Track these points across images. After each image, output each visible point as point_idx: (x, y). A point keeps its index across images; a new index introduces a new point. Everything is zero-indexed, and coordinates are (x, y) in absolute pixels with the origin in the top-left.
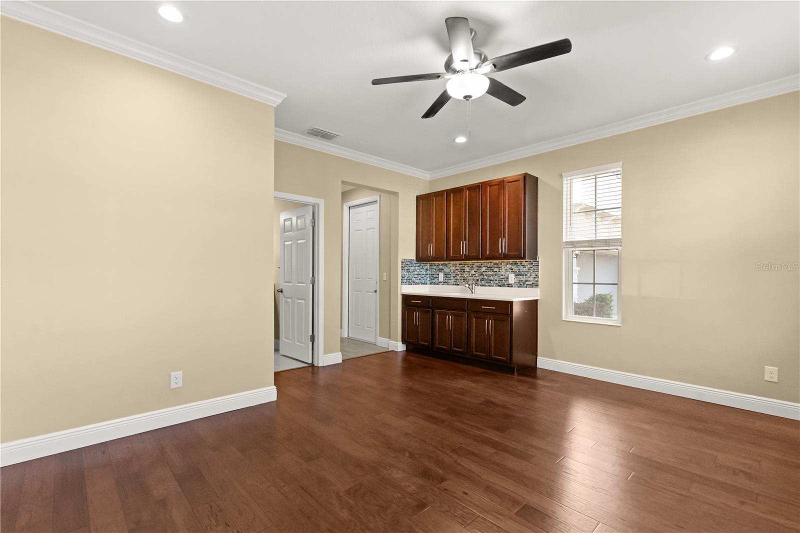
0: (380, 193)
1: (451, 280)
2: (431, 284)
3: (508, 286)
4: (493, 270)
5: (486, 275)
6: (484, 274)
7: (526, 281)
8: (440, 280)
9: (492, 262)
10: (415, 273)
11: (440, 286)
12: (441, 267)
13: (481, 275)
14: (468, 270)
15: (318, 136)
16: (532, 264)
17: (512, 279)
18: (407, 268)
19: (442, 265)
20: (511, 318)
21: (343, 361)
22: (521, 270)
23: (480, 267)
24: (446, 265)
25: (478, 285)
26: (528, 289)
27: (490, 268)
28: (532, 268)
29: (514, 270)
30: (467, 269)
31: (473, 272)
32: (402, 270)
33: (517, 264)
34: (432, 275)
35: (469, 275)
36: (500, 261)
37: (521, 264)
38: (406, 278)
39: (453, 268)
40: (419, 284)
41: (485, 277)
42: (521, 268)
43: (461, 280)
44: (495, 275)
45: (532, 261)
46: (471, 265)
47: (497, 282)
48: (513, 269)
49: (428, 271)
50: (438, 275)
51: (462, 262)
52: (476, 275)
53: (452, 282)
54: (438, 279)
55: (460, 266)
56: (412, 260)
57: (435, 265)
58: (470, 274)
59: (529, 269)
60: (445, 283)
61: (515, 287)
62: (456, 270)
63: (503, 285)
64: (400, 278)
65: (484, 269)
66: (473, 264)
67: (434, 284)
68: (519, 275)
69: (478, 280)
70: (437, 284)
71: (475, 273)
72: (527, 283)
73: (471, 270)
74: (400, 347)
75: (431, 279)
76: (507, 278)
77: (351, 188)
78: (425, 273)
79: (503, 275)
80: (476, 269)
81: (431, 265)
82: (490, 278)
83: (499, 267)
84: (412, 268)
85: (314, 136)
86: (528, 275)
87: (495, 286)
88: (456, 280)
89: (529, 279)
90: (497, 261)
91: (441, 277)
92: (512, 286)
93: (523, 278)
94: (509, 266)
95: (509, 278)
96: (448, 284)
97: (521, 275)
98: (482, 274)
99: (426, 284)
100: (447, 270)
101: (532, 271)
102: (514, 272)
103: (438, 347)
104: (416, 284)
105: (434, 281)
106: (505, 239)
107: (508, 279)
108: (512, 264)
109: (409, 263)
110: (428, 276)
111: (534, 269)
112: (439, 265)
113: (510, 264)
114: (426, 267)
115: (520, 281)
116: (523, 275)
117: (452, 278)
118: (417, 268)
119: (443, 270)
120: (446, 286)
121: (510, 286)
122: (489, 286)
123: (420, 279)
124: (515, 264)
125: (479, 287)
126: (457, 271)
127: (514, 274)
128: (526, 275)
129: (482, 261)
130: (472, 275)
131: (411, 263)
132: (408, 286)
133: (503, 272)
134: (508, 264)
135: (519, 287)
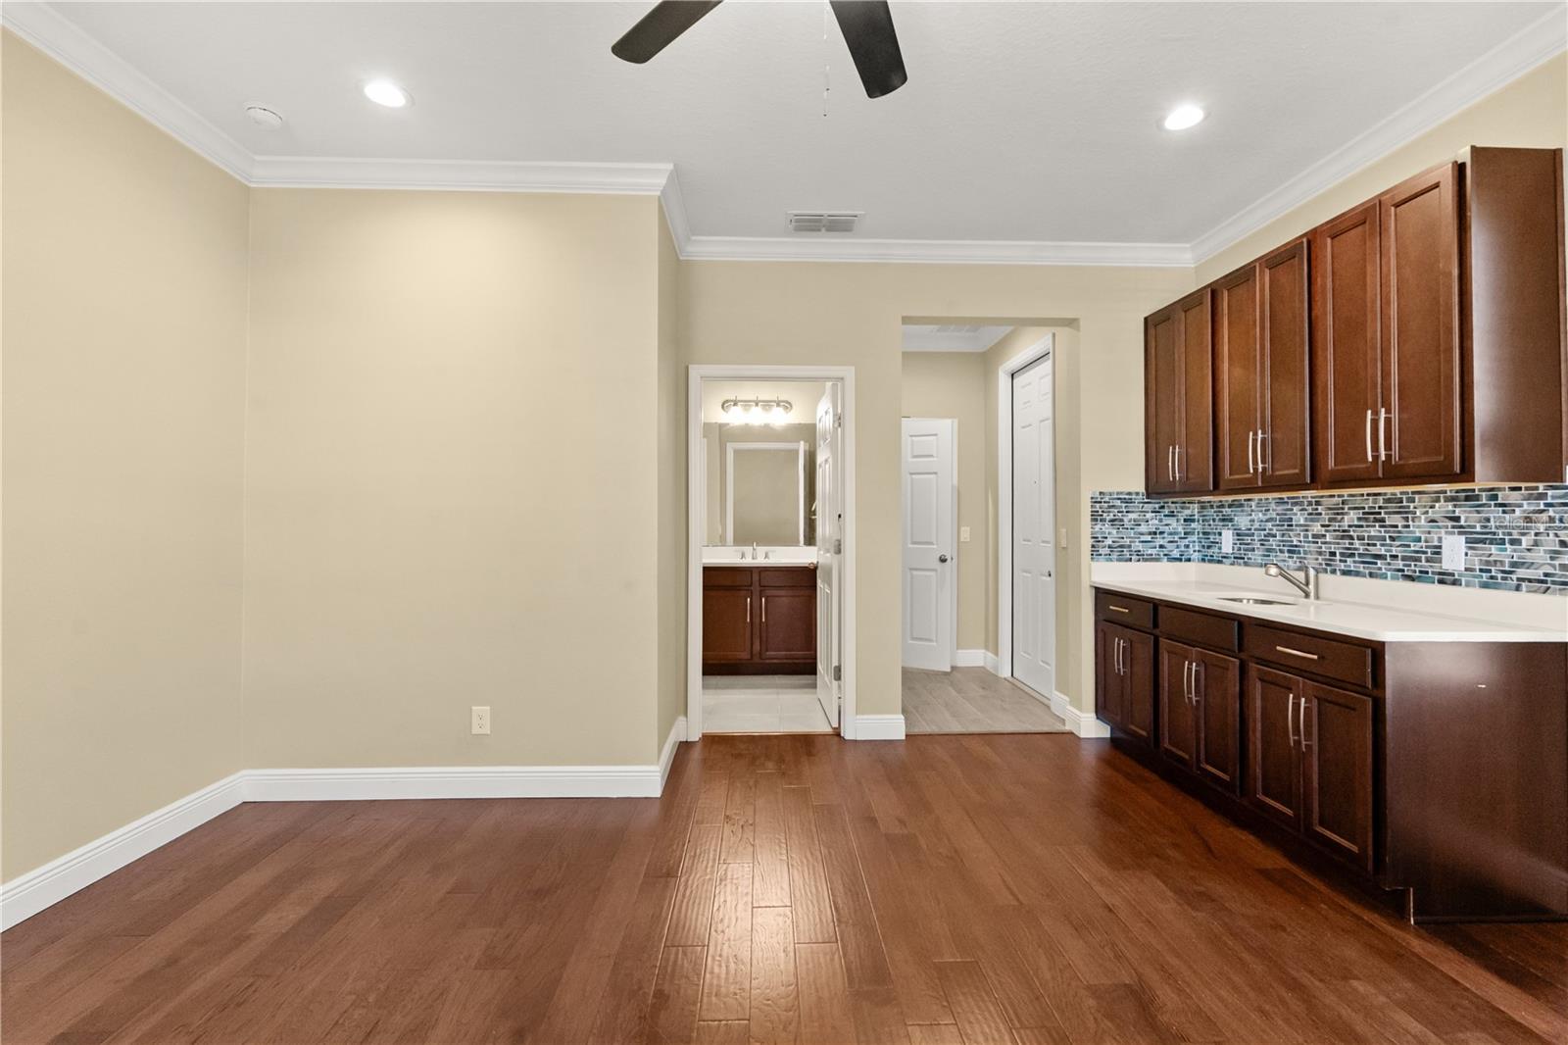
0: (1053, 329)
1: (1253, 550)
2: (1203, 560)
3: (1441, 582)
4: (1383, 520)
5: (1361, 538)
6: (1355, 535)
7: (1514, 565)
8: (1224, 550)
9: (1379, 494)
10: (1143, 528)
11: (1225, 569)
12: (1227, 511)
13: (1343, 537)
14: (1302, 522)
15: (819, 230)
16: (1542, 496)
17: (1455, 553)
18: (1111, 517)
19: (1230, 506)
20: (1379, 704)
21: (907, 736)
22: (1492, 523)
23: (1338, 512)
24: (1241, 505)
25: (1334, 572)
26: (1526, 598)
27: (1373, 516)
28: (1544, 517)
29: (1462, 523)
30: (1300, 518)
31: (1317, 528)
32: (1093, 520)
33: (1477, 498)
34: (1204, 533)
35: (1306, 536)
36: (1410, 489)
37: (1495, 497)
38: (1109, 542)
39: (1260, 515)
40: (1157, 560)
41: (1357, 544)
42: (1494, 513)
43: (1281, 551)
44: (1392, 539)
45: (1541, 486)
46: (1310, 504)
47: (1400, 564)
48: (1457, 519)
49: (1193, 525)
50: (1220, 534)
51: (1285, 495)
52: (1328, 539)
53: (1257, 556)
54: (1220, 548)
55: (1280, 509)
56: (1129, 494)
57: (1212, 507)
58: (1310, 534)
59: (1528, 520)
60: (1239, 559)
61: (1468, 585)
62: (1267, 521)
63: (1421, 577)
64: (1086, 543)
65: (1351, 517)
66: (1318, 503)
67: (1210, 561)
68: (1483, 541)
69: (1333, 554)
70: (1219, 562)
71: (1323, 531)
72: (1522, 573)
73: (1312, 520)
74: (1090, 727)
75: (1203, 546)
76: (1437, 550)
77: (1007, 332)
78: (1180, 529)
79: (1419, 540)
80: (1325, 517)
81: (1203, 508)
82: (1374, 550)
83: (1404, 512)
84: (1132, 516)
85: (809, 233)
86: (1526, 541)
87: (1394, 578)
88: (1268, 550)
89: (1529, 557)
90: (1397, 490)
91: (1227, 541)
92: (1455, 583)
93: (1506, 554)
94: (1443, 507)
95: (1444, 551)
96: (1246, 564)
97: (1492, 542)
98: (1345, 535)
99: (1189, 560)
100: (1242, 521)
101: (1542, 528)
102: (1462, 530)
103: (1167, 749)
104: (1146, 560)
105: (1210, 552)
106: (1388, 411)
107: (1439, 553)
108: (1452, 499)
109: (1118, 503)
110: (1195, 538)
111: (1552, 520)
112: (1223, 506)
113: (1447, 500)
114: (1188, 512)
115: (1488, 563)
116: (1503, 542)
117: (1257, 545)
118: (1149, 515)
119: (1231, 520)
120: (1240, 571)
121: (1446, 579)
122: (1371, 575)
123: (1161, 546)
124: (1467, 499)
125: (1338, 577)
126: (1269, 525)
127: (1463, 538)
128: (1513, 542)
129: (1345, 492)
130: (1314, 536)
131: (1130, 501)
132: (1116, 563)
133: (1419, 527)
134: (1438, 500)
135: (1485, 586)
